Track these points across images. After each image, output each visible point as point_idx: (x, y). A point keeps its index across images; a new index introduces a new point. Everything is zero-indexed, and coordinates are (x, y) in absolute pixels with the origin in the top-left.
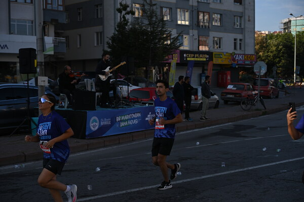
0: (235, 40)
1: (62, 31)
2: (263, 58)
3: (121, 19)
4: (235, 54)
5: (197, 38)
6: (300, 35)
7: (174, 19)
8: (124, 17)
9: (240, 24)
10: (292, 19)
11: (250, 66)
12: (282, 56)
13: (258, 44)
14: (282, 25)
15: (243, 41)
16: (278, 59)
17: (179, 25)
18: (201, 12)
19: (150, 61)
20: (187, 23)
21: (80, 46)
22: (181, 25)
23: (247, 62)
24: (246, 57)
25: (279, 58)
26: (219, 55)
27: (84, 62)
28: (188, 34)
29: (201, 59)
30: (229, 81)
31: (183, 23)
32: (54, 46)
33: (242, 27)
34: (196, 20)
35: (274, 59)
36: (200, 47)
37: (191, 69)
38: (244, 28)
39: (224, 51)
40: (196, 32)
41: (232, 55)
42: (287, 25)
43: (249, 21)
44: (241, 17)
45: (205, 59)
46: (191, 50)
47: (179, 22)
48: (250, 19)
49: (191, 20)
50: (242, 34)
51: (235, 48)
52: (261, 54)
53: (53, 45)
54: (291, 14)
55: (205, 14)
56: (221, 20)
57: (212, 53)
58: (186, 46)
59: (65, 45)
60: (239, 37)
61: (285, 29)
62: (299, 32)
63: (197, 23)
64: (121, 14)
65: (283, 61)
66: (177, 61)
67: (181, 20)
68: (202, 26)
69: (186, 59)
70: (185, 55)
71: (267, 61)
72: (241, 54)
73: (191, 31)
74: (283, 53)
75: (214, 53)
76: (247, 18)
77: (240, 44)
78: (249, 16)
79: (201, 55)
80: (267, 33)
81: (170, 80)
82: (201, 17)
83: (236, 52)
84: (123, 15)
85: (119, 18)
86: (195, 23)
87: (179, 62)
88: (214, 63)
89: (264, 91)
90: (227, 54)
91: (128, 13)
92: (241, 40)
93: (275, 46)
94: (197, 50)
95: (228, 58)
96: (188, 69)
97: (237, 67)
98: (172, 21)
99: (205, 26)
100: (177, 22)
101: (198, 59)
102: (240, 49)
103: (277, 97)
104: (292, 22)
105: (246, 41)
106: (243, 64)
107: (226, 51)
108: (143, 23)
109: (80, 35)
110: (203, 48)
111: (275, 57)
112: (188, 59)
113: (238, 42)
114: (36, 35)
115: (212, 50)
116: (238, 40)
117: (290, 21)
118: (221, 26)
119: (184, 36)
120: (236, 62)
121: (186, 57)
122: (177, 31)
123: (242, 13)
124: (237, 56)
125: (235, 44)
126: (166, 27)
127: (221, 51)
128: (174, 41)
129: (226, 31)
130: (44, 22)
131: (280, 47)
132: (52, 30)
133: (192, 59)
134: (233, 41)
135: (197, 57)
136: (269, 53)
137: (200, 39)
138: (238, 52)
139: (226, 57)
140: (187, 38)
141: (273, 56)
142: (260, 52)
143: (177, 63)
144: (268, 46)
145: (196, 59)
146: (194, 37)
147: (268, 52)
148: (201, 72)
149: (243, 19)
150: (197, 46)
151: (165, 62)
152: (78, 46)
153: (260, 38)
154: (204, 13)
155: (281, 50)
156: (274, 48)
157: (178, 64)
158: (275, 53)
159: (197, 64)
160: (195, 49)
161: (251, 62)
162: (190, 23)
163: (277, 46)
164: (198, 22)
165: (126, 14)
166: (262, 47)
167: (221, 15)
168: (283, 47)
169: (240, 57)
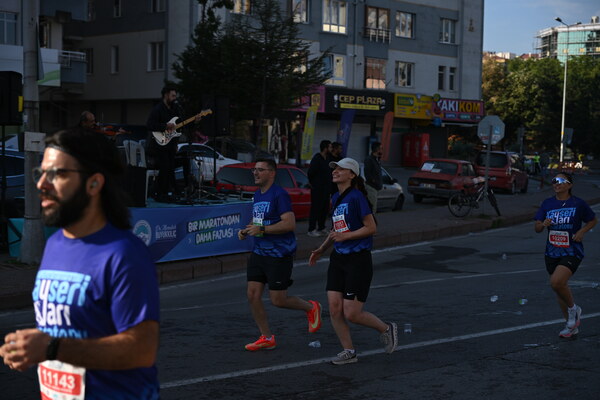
0: (441, 68)
1: (80, 38)
2: (498, 109)
3: (204, 16)
4: (440, 99)
5: (363, 62)
6: (576, 64)
7: (315, 21)
8: (210, 13)
9: (453, 36)
10: (559, 30)
11: (471, 125)
12: (537, 106)
13: (488, 80)
14: (540, 41)
15: (457, 71)
16: (528, 112)
17: (326, 33)
18: (371, 7)
19: (263, 108)
20: (343, 30)
21: (117, 69)
22: (330, 34)
23: (464, 117)
24: (462, 107)
25: (531, 109)
26: (407, 99)
27: (124, 105)
28: (343, 53)
29: (370, 107)
30: (426, 155)
31: (334, 29)
32: (62, 68)
33: (457, 42)
34: (362, 25)
35: (520, 112)
36: (369, 81)
37: (347, 126)
38: (461, 45)
39: (416, 91)
40: (359, 50)
41: (434, 100)
42: (550, 41)
43: (471, 30)
44: (454, 22)
45: (377, 108)
46: (350, 87)
47: (326, 28)
48: (474, 25)
49: (351, 23)
50: (456, 56)
51: (441, 87)
52: (494, 99)
53: (58, 66)
54: (559, 20)
55: (381, 12)
56: (412, 26)
57: (393, 95)
58: (338, 78)
59: (85, 67)
60: (449, 62)
61: (544, 49)
62: (573, 56)
63: (362, 31)
64: (204, 6)
65: (539, 117)
66: (319, 108)
67: (331, 24)
68: (374, 37)
69: (339, 105)
70: (336, 98)
71: (506, 114)
72: (452, 100)
73: (350, 47)
74: (539, 99)
75: (396, 96)
76: (467, 23)
77: (451, 77)
78: (471, 21)
79: (369, 99)
80: (508, 57)
81: (304, 148)
82: (372, 18)
83: (443, 95)
84: (209, 10)
85: (200, 14)
86: (359, 31)
87: (323, 111)
88: (397, 116)
89: (498, 177)
90: (423, 99)
91: (219, 5)
92: (452, 70)
93: (523, 84)
94: (362, 88)
95: (426, 107)
96: (342, 127)
97: (443, 125)
98: (311, 24)
99: (380, 38)
100: (322, 27)
101: (364, 107)
102: (451, 88)
103: (524, 191)
104: (559, 36)
105: (464, 72)
106: (456, 119)
107: (422, 92)
108: (250, 27)
109: (117, 49)
110: (373, 84)
111: (522, 107)
112: (343, 106)
113: (448, 74)
114: (22, 45)
115: (393, 88)
116: (448, 69)
117: (556, 34)
118: (414, 38)
119: (336, 58)
120: (442, 115)
121: (339, 102)
122: (321, 47)
123: (457, 12)
124: (445, 102)
125: (441, 78)
126: (298, 36)
127: (412, 91)
128: (315, 66)
129: (422, 49)
130: (42, 18)
131: (534, 87)
132: (57, 34)
133: (351, 106)
134: (438, 72)
135: (361, 103)
136: (511, 99)
137: (368, 64)
138: (446, 94)
139: (421, 104)
140: (341, 62)
141: (519, 106)
142: (493, 96)
143: (318, 114)
144: (508, 83)
145: (359, 107)
146: (357, 61)
147: (508, 97)
148: (368, 134)
149: (458, 25)
150: (363, 79)
151: (294, 110)
152: (113, 72)
153: (493, 67)
154: (377, 9)
155: (535, 93)
156: (521, 90)
157: (320, 116)
158: (522, 98)
159: (360, 117)
160: (358, 86)
161: (473, 117)
162: (347, 30)
163: (528, 84)
164: (366, 28)
165: (214, 6)
166: (495, 86)
167: (413, 15)
168: (540, 87)
169: (451, 105)
